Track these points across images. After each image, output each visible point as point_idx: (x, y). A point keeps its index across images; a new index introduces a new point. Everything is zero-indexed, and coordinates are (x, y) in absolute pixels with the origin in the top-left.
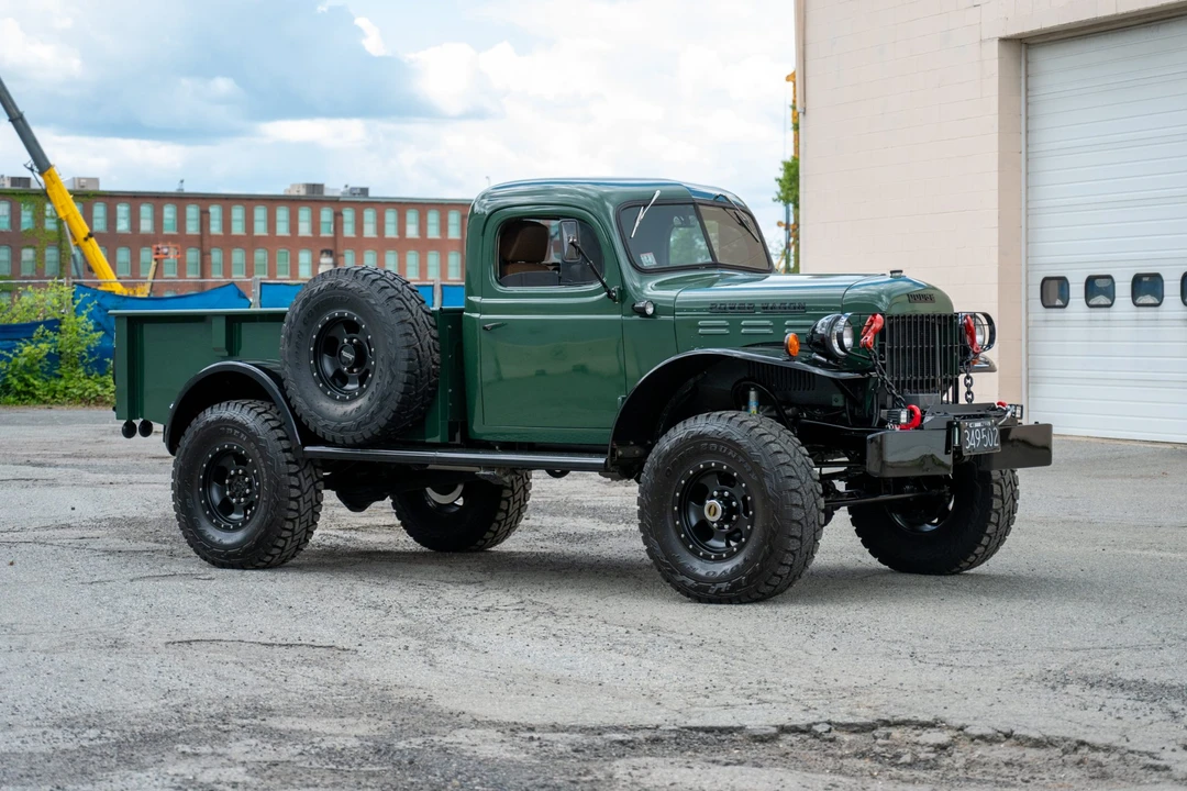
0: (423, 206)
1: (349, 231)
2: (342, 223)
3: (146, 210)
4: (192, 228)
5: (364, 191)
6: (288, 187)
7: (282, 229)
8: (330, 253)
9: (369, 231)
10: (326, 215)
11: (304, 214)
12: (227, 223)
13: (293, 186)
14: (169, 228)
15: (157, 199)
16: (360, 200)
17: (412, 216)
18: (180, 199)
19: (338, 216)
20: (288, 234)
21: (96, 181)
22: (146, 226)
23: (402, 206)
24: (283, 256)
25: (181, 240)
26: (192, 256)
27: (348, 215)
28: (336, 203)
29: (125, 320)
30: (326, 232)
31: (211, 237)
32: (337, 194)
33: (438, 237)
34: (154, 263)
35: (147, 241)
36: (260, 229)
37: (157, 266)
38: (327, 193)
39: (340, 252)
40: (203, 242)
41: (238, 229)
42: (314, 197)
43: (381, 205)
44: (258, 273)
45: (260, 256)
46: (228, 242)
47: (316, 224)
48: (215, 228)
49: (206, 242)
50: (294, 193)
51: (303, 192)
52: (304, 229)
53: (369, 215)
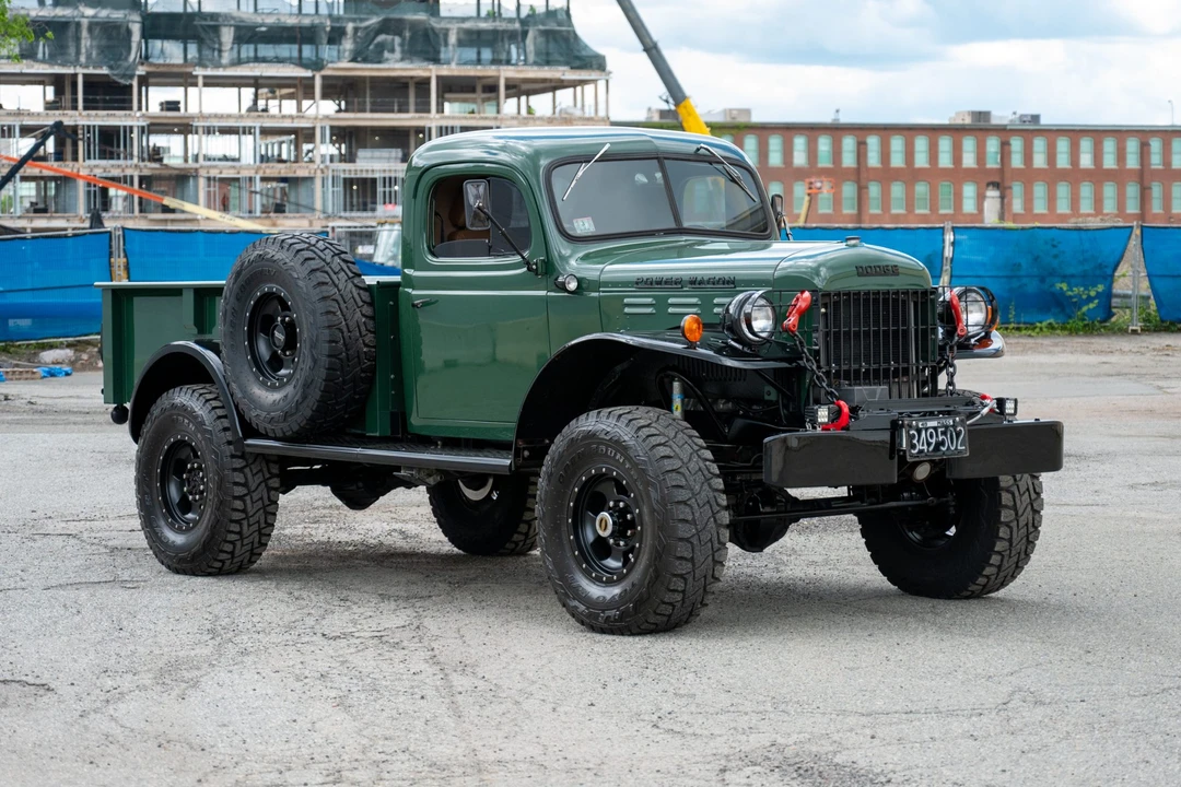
0: (1098, 134)
1: (1017, 161)
2: (1010, 153)
3: (800, 143)
4: (849, 160)
5: (1035, 118)
6: (953, 115)
7: (945, 161)
8: (996, 185)
9: (1039, 161)
10: (993, 145)
11: (969, 144)
12: (885, 155)
13: (957, 114)
14: (824, 161)
15: (812, 130)
16: (1030, 128)
17: (1086, 145)
18: (836, 130)
19: (1005, 145)
20: (951, 166)
21: (748, 112)
22: (800, 158)
23: (1075, 134)
24: (945, 189)
25: (836, 174)
26: (849, 190)
27: (1016, 144)
28: (1004, 132)
29: (110, 292)
30: (993, 162)
31: (869, 170)
32: (1005, 122)
33: (1115, 167)
34: (807, 198)
35: (800, 174)
36: (921, 160)
37: (810, 201)
38: (995, 121)
39: (1007, 184)
40: (860, 175)
41: (897, 161)
42: (980, 125)
43: (1053, 133)
44: (919, 208)
45: (921, 189)
46: (887, 175)
47: (981, 155)
48: (873, 160)
49: (864, 175)
50: (959, 122)
51: (968, 121)
52: (969, 160)
53: (1039, 145)
